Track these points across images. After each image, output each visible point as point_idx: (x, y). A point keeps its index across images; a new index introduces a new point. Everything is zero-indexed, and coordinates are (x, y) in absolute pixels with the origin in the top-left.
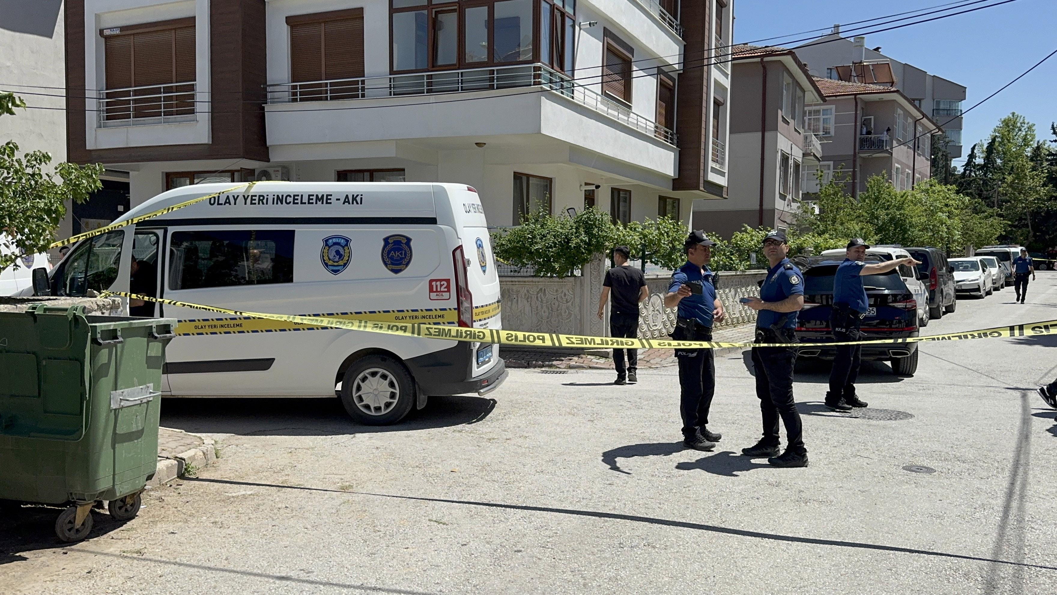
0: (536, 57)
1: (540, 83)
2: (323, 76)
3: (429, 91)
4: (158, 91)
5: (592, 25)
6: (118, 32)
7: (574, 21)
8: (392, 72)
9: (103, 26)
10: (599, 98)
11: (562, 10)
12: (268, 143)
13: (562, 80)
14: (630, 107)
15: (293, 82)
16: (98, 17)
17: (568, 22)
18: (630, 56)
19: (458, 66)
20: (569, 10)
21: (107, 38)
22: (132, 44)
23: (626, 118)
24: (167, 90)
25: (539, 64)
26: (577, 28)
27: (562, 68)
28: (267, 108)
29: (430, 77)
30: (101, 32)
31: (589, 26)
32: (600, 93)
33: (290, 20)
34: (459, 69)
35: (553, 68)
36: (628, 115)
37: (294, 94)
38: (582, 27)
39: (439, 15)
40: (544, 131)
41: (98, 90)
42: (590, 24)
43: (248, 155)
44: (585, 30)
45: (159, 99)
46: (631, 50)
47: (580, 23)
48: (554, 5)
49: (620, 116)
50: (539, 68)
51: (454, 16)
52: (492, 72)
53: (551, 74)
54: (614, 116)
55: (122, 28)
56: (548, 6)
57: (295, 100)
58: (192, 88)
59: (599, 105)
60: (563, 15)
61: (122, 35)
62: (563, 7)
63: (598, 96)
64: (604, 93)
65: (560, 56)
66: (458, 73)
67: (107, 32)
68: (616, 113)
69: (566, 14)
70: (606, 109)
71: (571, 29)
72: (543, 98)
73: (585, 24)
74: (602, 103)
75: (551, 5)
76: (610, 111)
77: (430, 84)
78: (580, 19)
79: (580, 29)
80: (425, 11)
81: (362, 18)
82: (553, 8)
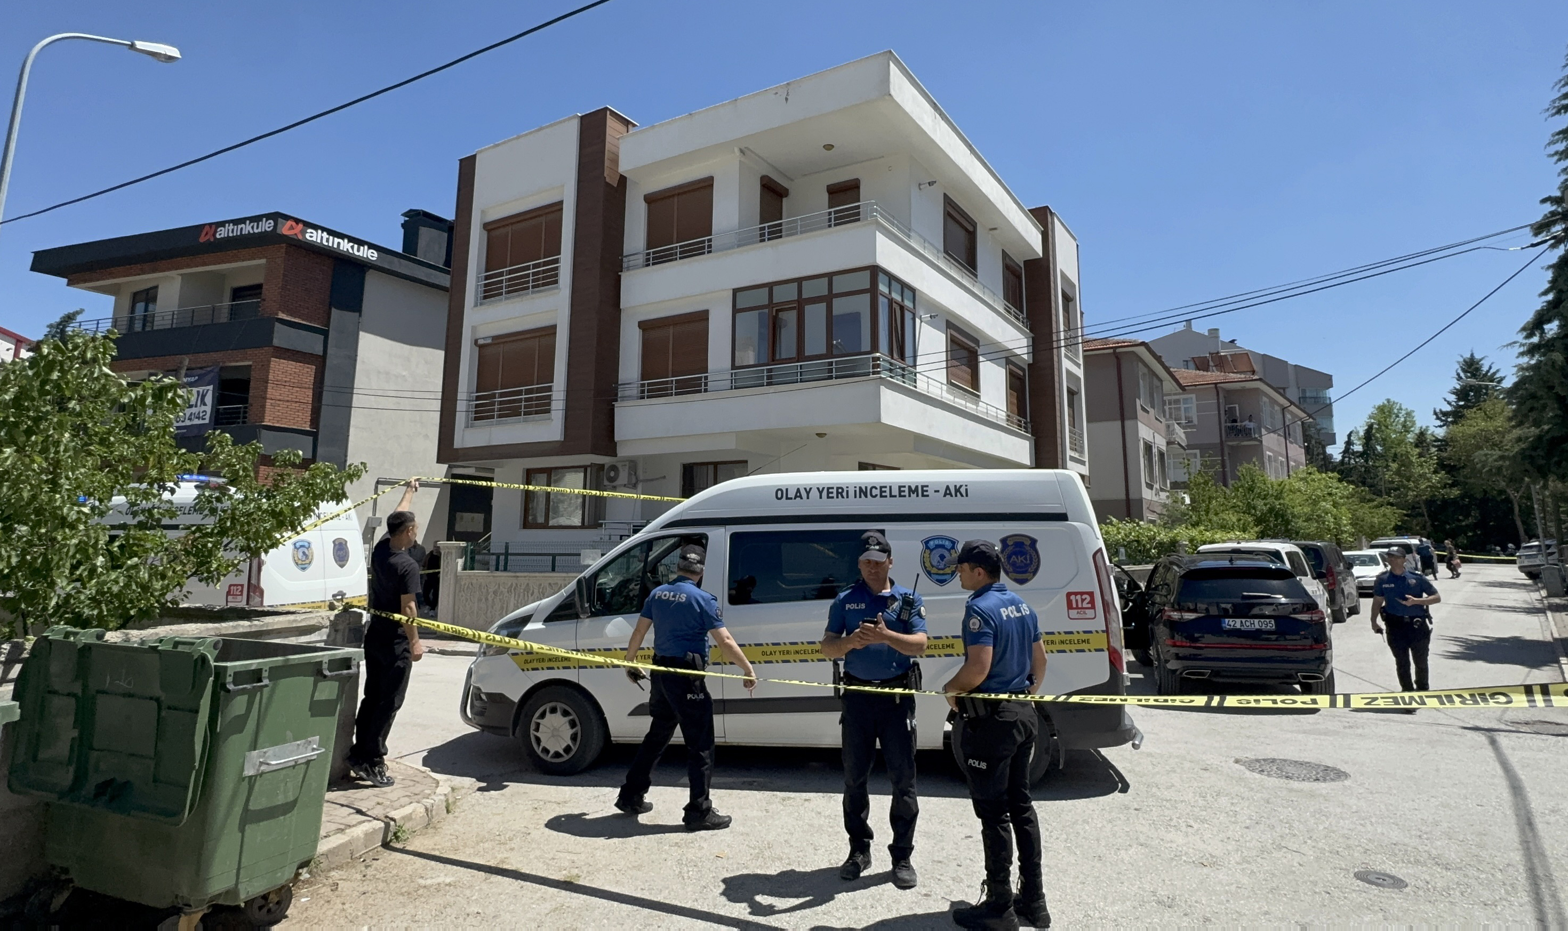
0: (875, 348)
1: (879, 373)
2: (670, 374)
3: (769, 384)
4: (520, 393)
5: (932, 317)
6: (489, 341)
7: (914, 315)
8: (734, 367)
9: (478, 337)
10: (945, 387)
11: (902, 303)
12: (616, 439)
13: (903, 369)
14: (978, 396)
15: (642, 380)
16: (474, 329)
17: (908, 316)
18: (976, 347)
19: (797, 359)
20: (908, 304)
21: (481, 347)
22: (501, 351)
23: (974, 407)
24: (528, 392)
25: (878, 354)
26: (918, 321)
27: (902, 357)
28: (616, 404)
29: (770, 371)
30: (476, 341)
31: (929, 318)
32: (945, 382)
33: (642, 325)
34: (798, 361)
35: (892, 358)
36: (977, 405)
37: (643, 392)
38: (922, 319)
39: (780, 314)
40: (885, 419)
41: (469, 393)
42: (930, 316)
43: (595, 451)
44: (926, 323)
45: (520, 401)
46: (976, 341)
47: (920, 316)
48: (892, 299)
49: (968, 404)
50: (878, 359)
51: (794, 313)
52: (831, 364)
53: (891, 364)
54: (961, 405)
55: (494, 338)
56: (886, 300)
57: (643, 398)
58: (549, 389)
59: (945, 394)
60: (902, 308)
61: (495, 344)
62: (903, 300)
63: (943, 385)
64: (950, 383)
65: (900, 347)
66: (798, 366)
67: (481, 342)
68: (963, 402)
69: (905, 307)
70: (952, 398)
71: (911, 322)
72: (882, 388)
73: (925, 317)
74: (948, 392)
75: (889, 299)
76: (957, 400)
77: (769, 377)
78: (920, 312)
79: (921, 321)
80: (766, 311)
81: (708, 319)
82: (891, 301)
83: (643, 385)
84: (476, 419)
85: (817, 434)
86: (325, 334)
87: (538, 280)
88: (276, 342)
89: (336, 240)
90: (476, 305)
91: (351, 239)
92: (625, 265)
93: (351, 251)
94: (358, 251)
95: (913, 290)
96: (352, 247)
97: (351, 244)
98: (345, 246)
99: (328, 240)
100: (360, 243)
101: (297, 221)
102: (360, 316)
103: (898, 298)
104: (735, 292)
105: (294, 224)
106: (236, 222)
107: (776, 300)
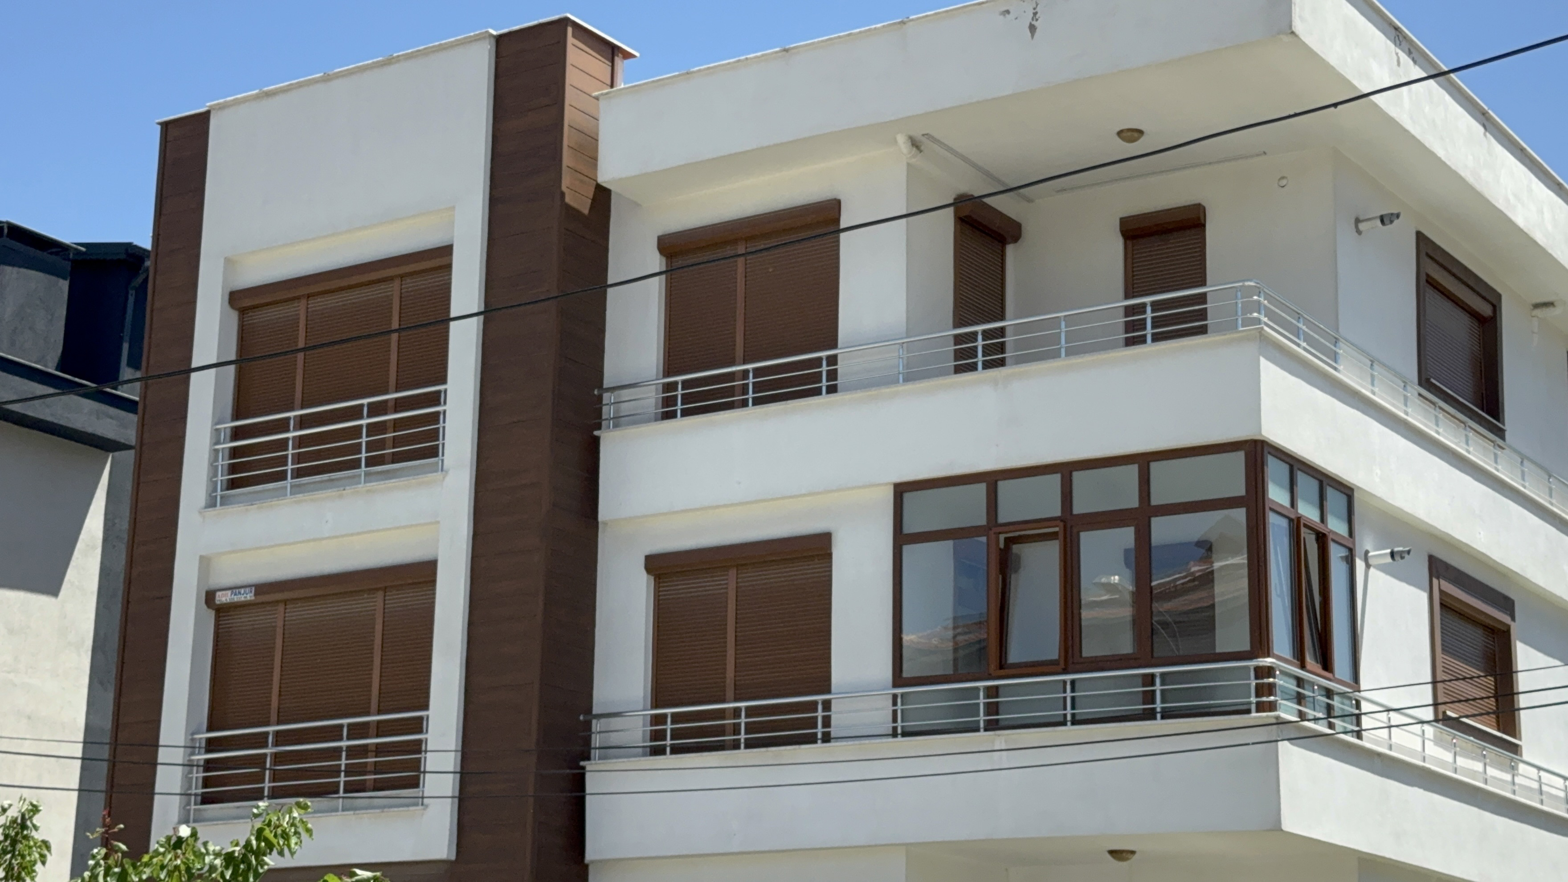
0: (1260, 643)
1: (1272, 707)
2: (730, 693)
3: (992, 726)
5: (1397, 558)
6: (248, 596)
7: (1351, 550)
8: (899, 679)
9: (215, 584)
10: (1429, 732)
11: (1321, 528)
12: (590, 854)
13: (1329, 693)
14: (1515, 749)
15: (656, 705)
16: (205, 563)
17: (1336, 553)
18: (1504, 618)
19: (1062, 665)
20: (1336, 526)
21: (222, 612)
22: (280, 624)
23: (1508, 777)
24: (357, 731)
25: (1268, 661)
26: (1360, 565)
27: (1326, 664)
30: (210, 597)
31: (1389, 560)
32: (1431, 718)
33: (654, 564)
34: (1065, 671)
35: (1303, 666)
37: (658, 735)
38: (1371, 562)
39: (1016, 548)
40: (1290, 825)
41: (191, 733)
42: (1392, 555)
44: (1382, 568)
45: (335, 753)
46: (1507, 604)
47: (1367, 552)
48: (1299, 519)
49: (1492, 772)
50: (1269, 671)
51: (1052, 549)
52: (1150, 680)
53: (1300, 682)
54: (1473, 773)
55: (261, 588)
56: (1284, 523)
57: (658, 751)
58: (418, 726)
59: (1432, 750)
60: (1322, 539)
61: (264, 605)
62: (1323, 519)
63: (1426, 727)
64: (1442, 719)
65: (1320, 635)
66: (1065, 682)
67: (223, 598)
68: (1478, 766)
69: (1331, 536)
70: (1448, 757)
71: (1344, 569)
72: (1282, 744)
73: (1380, 555)
74: (1438, 742)
75: (1291, 520)
76: (1461, 761)
77: (993, 709)
78: (1366, 542)
79: (1368, 566)
80: (981, 541)
81: (829, 556)
82: (1296, 525)
83: (658, 720)
84: (206, 800)
85: (1112, 853)
87: (381, 445)
90: (211, 503)
92: (608, 411)
95: (1347, 491)
103: (1313, 515)
104: (901, 490)
107: (1004, 517)
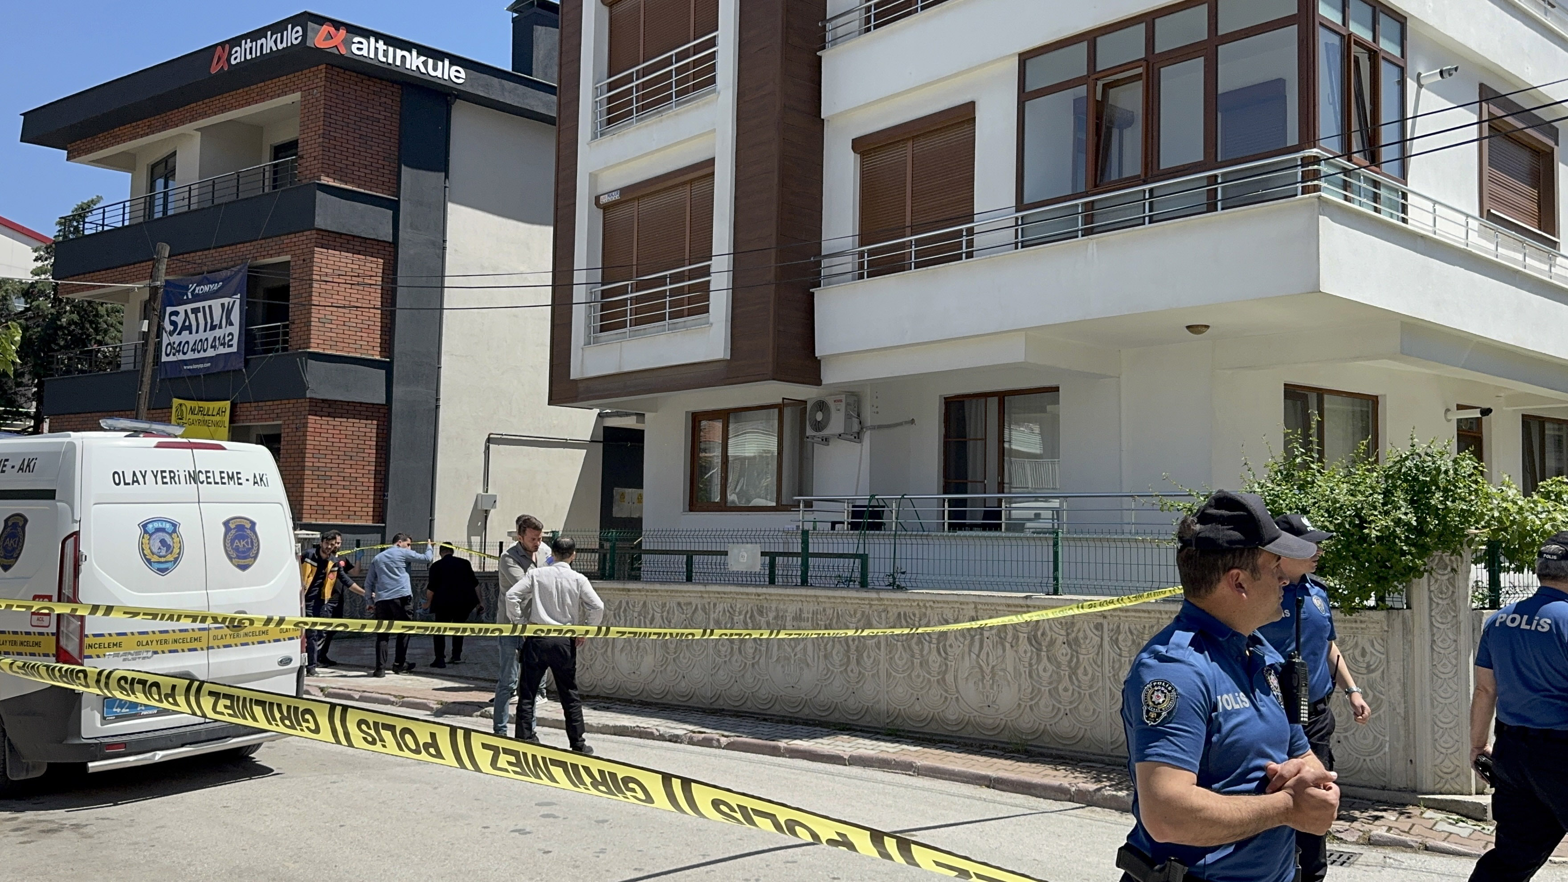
0: (1309, 136)
1: (1317, 189)
2: (906, 231)
3: (1087, 232)
4: (661, 281)
5: (1446, 75)
6: (616, 197)
7: (1402, 70)
8: (1020, 205)
9: (600, 191)
10: (1474, 224)
11: (1373, 46)
12: (817, 354)
13: (1376, 184)
14: (1554, 245)
15: (860, 245)
16: (593, 178)
17: (1388, 74)
18: (1551, 143)
19: (1143, 177)
20: (1388, 46)
21: (606, 208)
22: (636, 213)
23: (1546, 264)
24: (675, 278)
25: (1314, 152)
26: (1411, 85)
27: (1374, 159)
28: (819, 293)
29: (1089, 206)
30: (597, 198)
31: (1439, 78)
32: (1476, 214)
33: (862, 145)
34: (1145, 182)
35: (1350, 160)
36: (1553, 259)
37: (862, 266)
38: (1422, 82)
39: (1112, 92)
40: (1328, 286)
42: (1441, 73)
43: (782, 374)
44: (1432, 88)
45: (662, 294)
46: (1552, 131)
47: (1419, 74)
48: (1350, 35)
49: (1532, 260)
50: (1316, 160)
51: (1138, 87)
52: (1213, 180)
53: (1347, 172)
54: (1514, 261)
55: (623, 191)
56: (1336, 40)
57: (862, 277)
58: (705, 272)
59: (1474, 237)
60: (1374, 55)
61: (626, 201)
62: (1374, 40)
63: (1470, 220)
64: (1486, 214)
65: (1369, 139)
66: (1144, 191)
67: (604, 200)
68: (1520, 256)
69: (1382, 54)
70: (1492, 246)
71: (1396, 89)
72: (1324, 220)
73: (1431, 76)
74: (1481, 232)
75: (1342, 36)
76: (1505, 251)
77: (1089, 219)
78: (1417, 65)
79: (1420, 86)
80: (1082, 91)
81: (974, 119)
82: (1347, 41)
83: (862, 255)
84: (603, 329)
85: (1188, 327)
86: (394, 206)
87: (686, 80)
88: (319, 222)
89: (399, 53)
90: (595, 137)
91: (423, 51)
92: (829, 36)
93: (423, 70)
94: (435, 69)
95: (1401, 19)
96: (425, 63)
97: (423, 58)
98: (414, 62)
99: (386, 55)
100: (437, 55)
101: (337, 25)
102: (447, 177)
103: (1366, 35)
104: (1024, 58)
105: (332, 30)
106: (255, 35)
107: (1102, 65)
